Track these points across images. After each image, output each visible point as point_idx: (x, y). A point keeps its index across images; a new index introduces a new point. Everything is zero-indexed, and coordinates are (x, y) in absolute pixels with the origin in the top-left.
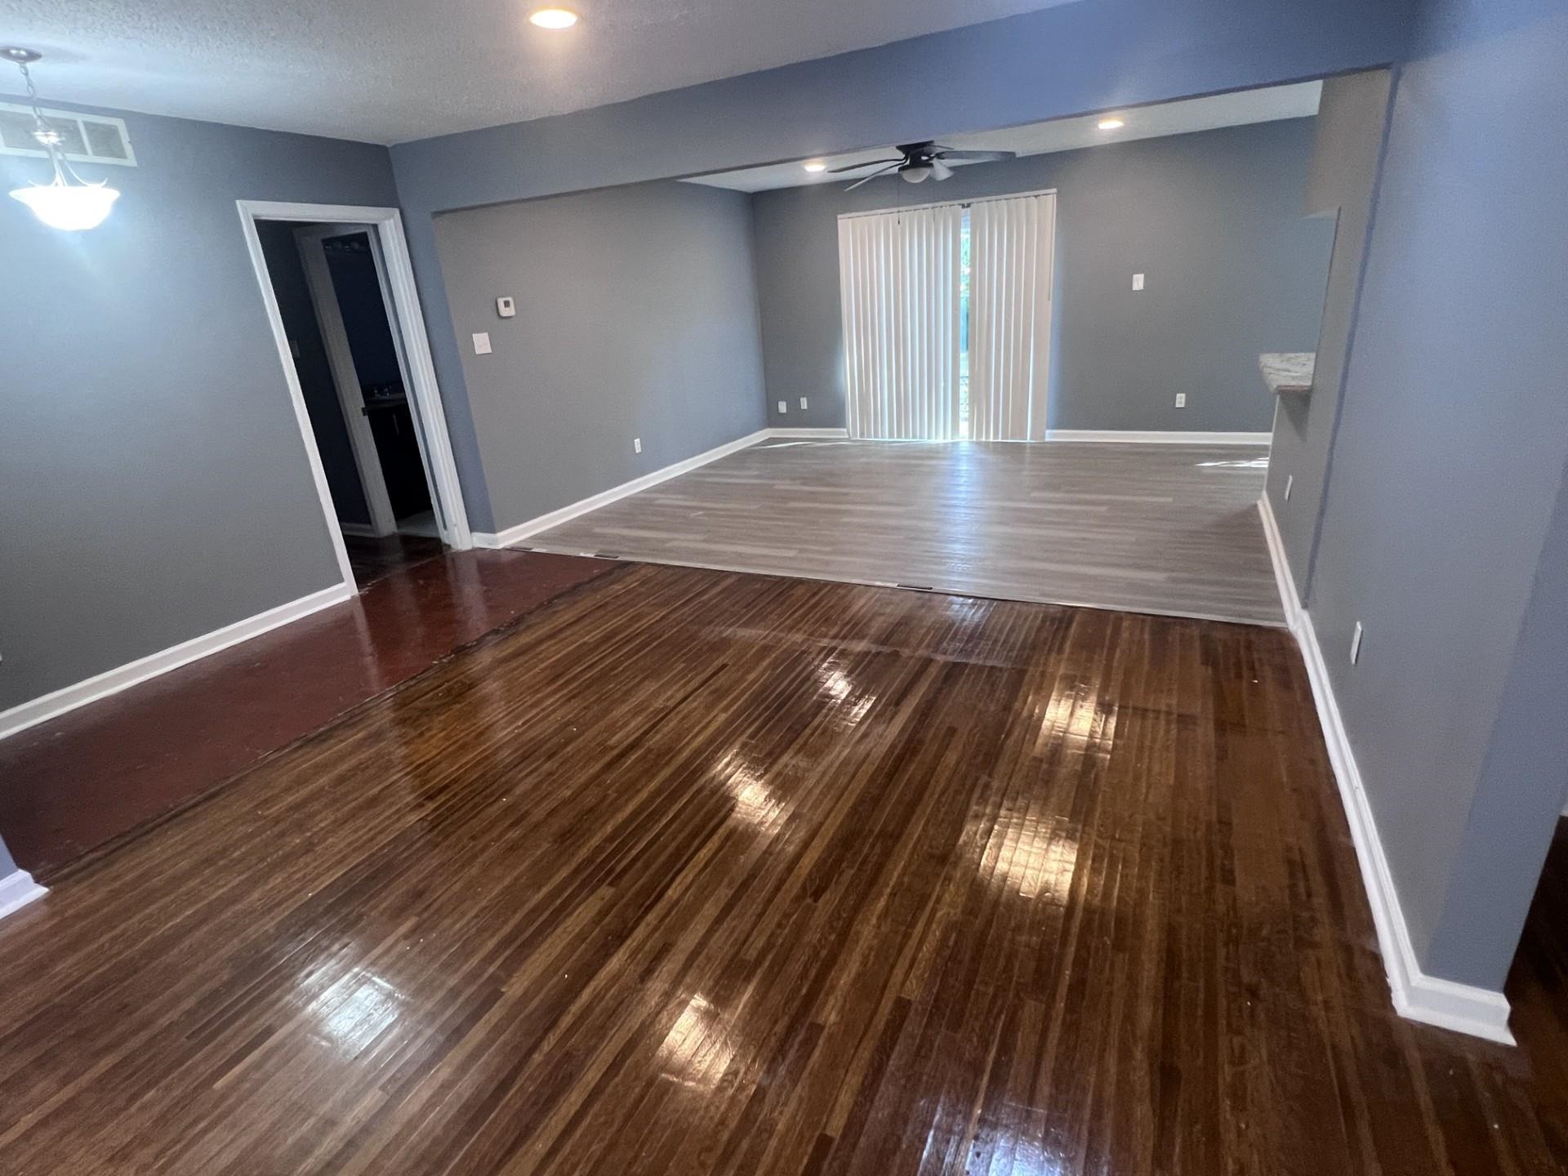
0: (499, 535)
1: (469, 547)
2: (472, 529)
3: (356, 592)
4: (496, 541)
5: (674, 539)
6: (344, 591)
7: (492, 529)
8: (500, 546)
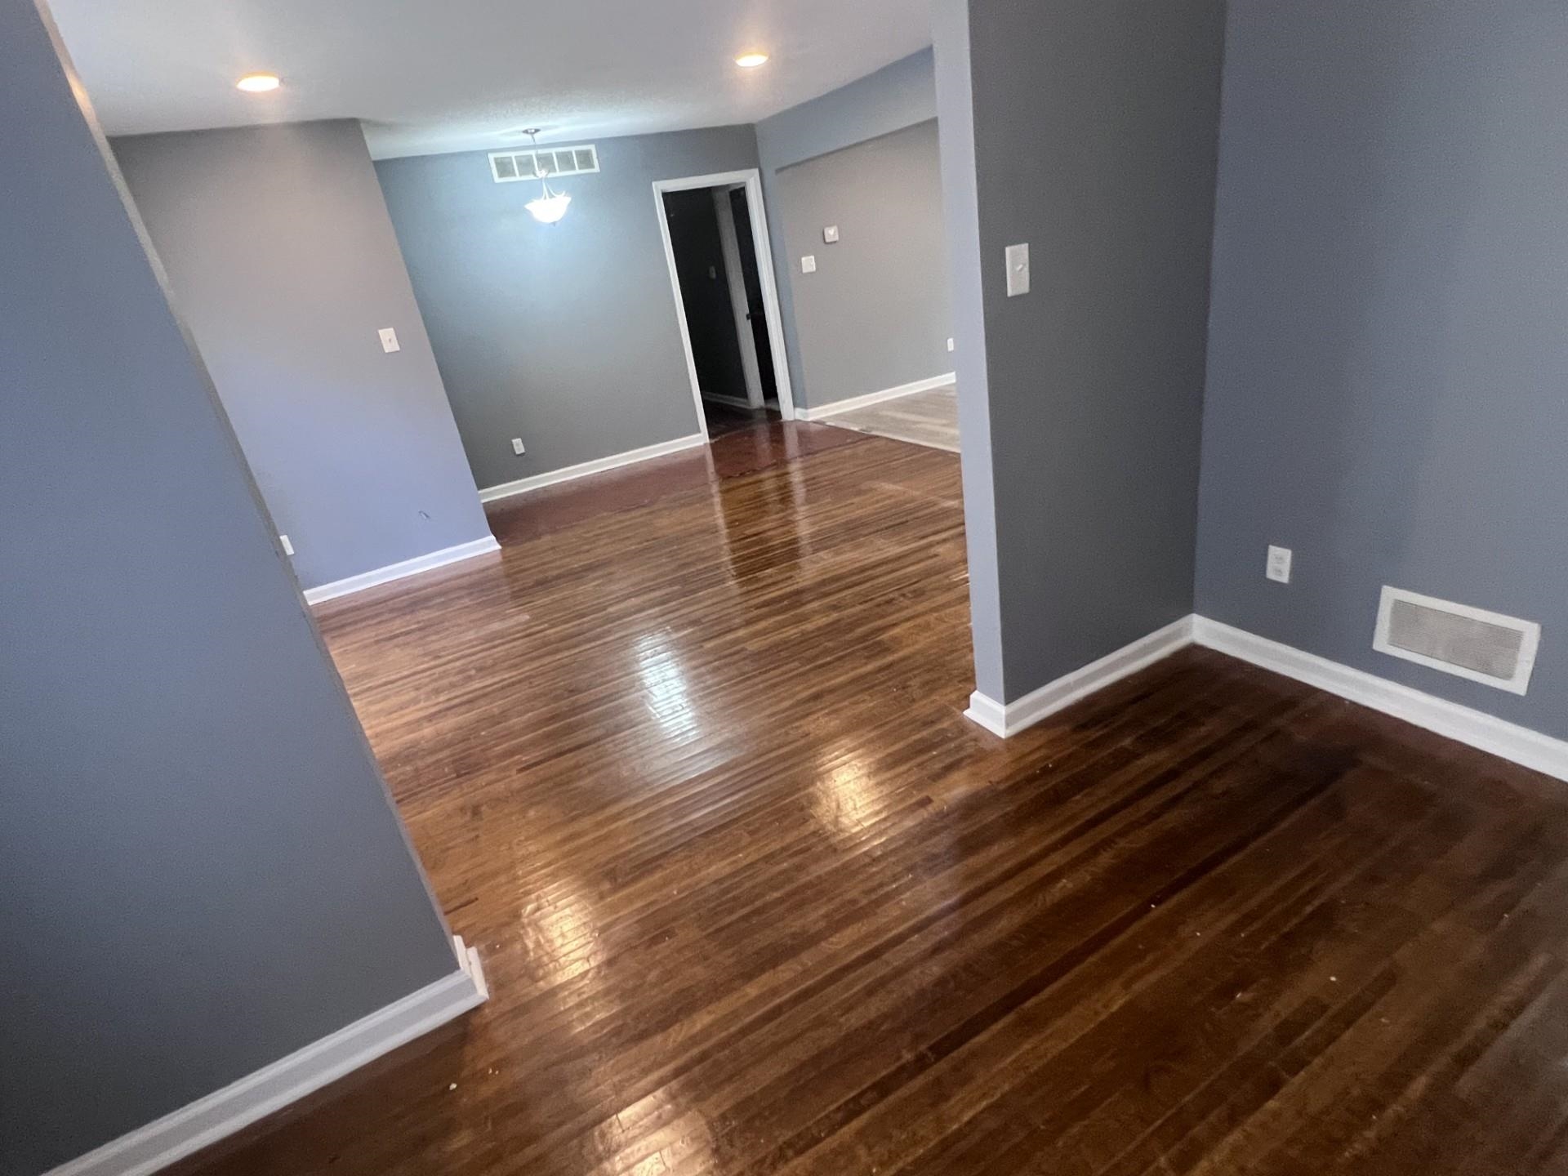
0: (811, 411)
1: (792, 419)
2: (795, 405)
3: (708, 440)
4: (807, 415)
5: (926, 423)
6: (699, 439)
7: (806, 407)
8: (810, 419)
